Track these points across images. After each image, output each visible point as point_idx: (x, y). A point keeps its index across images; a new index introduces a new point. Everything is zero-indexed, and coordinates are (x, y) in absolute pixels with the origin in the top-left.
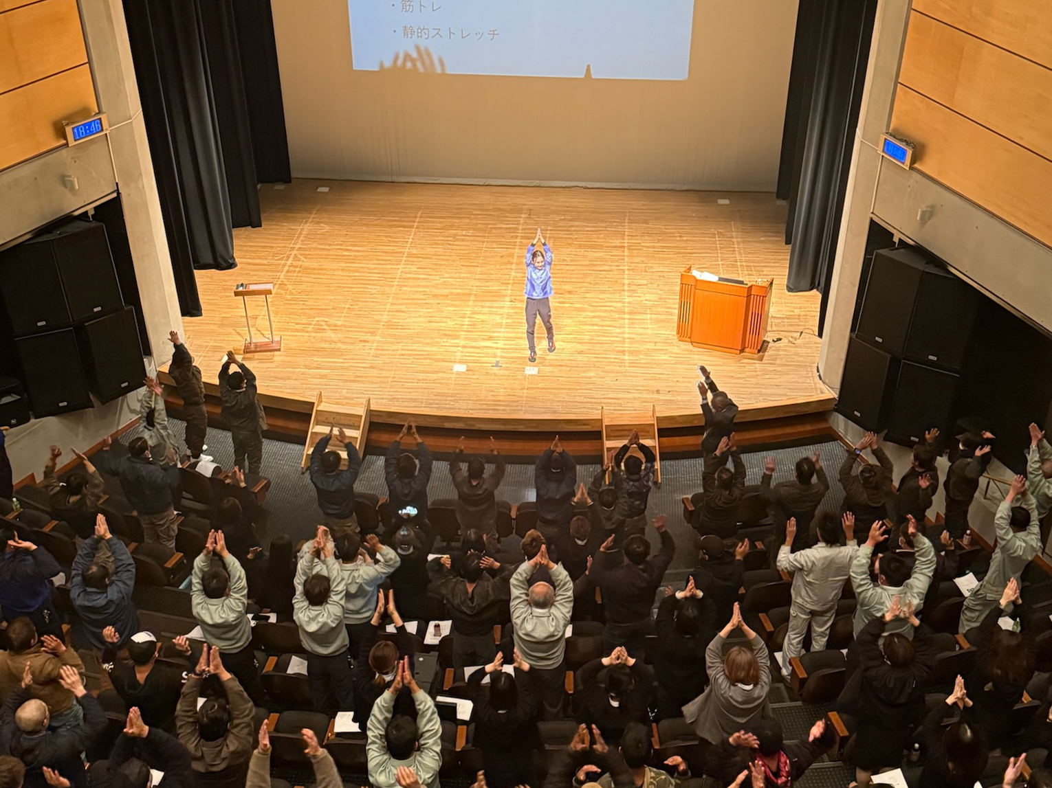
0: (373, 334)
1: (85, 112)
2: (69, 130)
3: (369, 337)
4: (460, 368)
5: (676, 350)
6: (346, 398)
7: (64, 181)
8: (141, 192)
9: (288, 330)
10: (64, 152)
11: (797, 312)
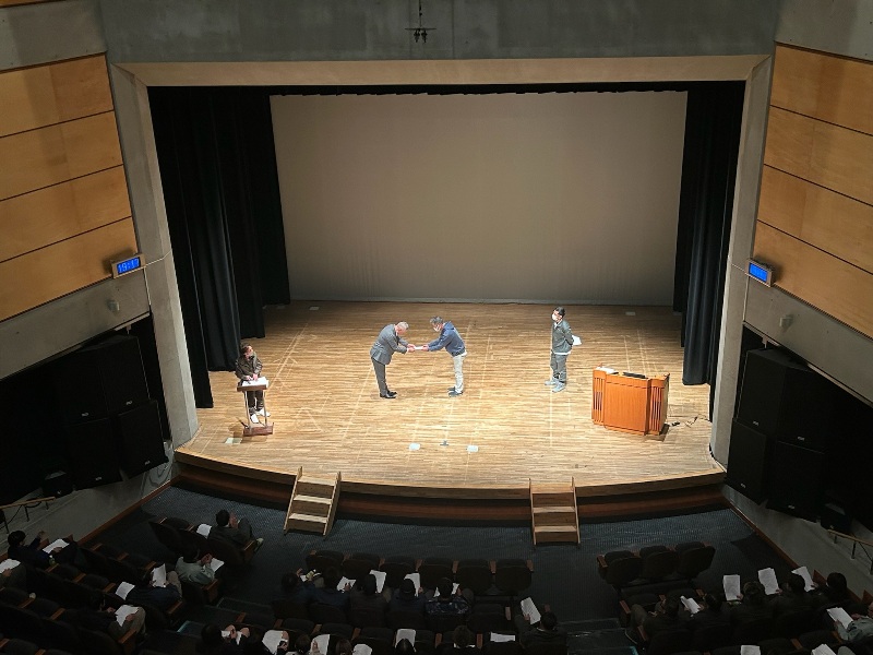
0: (347, 419)
1: (128, 253)
2: (114, 266)
3: (344, 423)
4: (416, 447)
5: (592, 432)
6: (323, 472)
7: (110, 304)
8: (169, 312)
9: (279, 418)
10: (110, 283)
11: (692, 401)
